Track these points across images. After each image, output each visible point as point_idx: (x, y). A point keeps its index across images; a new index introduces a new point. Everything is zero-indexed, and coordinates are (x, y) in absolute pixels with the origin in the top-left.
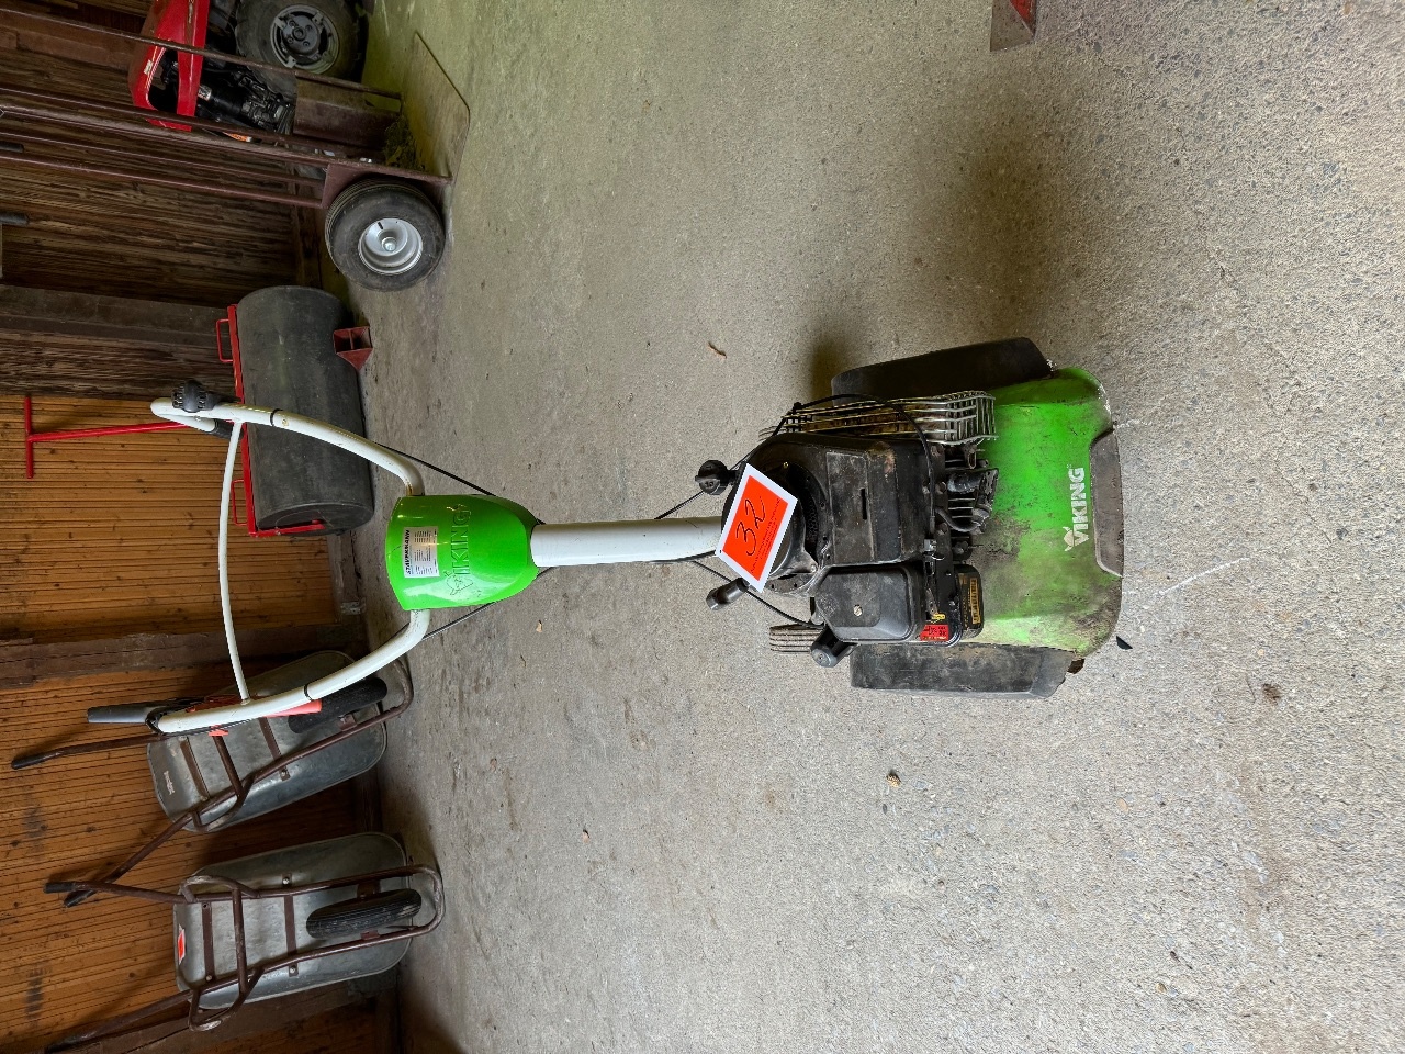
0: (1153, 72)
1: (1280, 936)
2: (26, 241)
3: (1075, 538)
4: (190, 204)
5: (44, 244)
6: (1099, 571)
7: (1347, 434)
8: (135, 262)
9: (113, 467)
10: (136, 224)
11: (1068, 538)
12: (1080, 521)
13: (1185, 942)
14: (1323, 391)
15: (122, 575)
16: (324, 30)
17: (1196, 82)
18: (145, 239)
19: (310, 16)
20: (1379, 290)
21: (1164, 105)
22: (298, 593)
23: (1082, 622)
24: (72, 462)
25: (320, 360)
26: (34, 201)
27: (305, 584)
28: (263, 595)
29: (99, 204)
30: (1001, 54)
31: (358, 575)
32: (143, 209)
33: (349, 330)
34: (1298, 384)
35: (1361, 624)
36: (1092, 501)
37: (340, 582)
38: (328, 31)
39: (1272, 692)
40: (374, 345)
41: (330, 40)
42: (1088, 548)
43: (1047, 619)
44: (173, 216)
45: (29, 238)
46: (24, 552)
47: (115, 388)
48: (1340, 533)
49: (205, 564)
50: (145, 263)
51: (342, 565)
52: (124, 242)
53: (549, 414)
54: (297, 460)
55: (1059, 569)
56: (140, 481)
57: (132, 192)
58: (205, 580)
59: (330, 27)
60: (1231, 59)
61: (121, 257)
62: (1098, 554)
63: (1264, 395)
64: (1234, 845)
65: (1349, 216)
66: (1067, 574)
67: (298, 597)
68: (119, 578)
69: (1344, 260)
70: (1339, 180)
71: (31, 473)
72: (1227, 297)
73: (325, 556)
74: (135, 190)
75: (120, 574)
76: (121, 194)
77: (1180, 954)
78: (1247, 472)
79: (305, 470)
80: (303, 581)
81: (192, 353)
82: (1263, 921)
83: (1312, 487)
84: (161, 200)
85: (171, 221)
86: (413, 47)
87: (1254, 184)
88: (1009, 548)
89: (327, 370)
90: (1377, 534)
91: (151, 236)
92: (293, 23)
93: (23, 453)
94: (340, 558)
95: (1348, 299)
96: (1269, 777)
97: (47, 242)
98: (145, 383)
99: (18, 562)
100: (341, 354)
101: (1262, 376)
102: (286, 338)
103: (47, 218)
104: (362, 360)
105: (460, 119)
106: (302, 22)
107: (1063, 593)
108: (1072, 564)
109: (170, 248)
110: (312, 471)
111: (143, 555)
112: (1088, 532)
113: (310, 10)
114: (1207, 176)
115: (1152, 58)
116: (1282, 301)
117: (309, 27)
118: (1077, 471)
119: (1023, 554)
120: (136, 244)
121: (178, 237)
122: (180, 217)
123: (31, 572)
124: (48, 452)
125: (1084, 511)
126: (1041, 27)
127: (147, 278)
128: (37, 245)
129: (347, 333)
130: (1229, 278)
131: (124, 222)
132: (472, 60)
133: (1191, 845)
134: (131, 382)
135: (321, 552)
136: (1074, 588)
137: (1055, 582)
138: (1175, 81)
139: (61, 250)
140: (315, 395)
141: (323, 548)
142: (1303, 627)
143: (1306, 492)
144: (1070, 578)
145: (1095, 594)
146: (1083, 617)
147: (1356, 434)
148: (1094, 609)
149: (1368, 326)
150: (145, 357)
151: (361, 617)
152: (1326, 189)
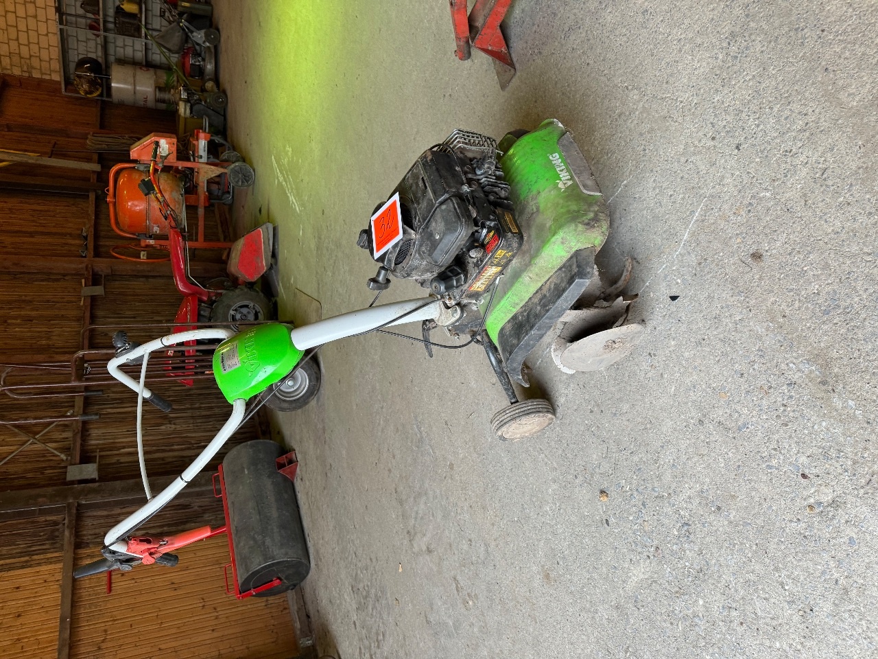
0: (563, 42)
1: (851, 403)
2: (113, 461)
3: (565, 184)
4: (199, 424)
5: (122, 461)
6: (586, 196)
7: (713, 103)
8: (170, 460)
9: (157, 577)
10: (171, 441)
11: (561, 185)
12: (564, 176)
13: (803, 459)
14: (693, 95)
15: (163, 647)
16: (256, 311)
17: (581, 30)
18: (176, 447)
19: (246, 306)
20: (690, 35)
21: (573, 49)
22: (272, 640)
23: (588, 224)
24: (134, 579)
25: (269, 477)
26: (117, 441)
27: (276, 633)
28: (250, 645)
29: (151, 435)
30: (507, 89)
31: (308, 617)
32: (174, 432)
33: (284, 456)
34: (681, 102)
35: (774, 180)
36: (567, 164)
37: (298, 625)
38: (258, 311)
39: (757, 256)
40: (299, 460)
41: (259, 314)
42: (575, 186)
43: (566, 230)
44: (192, 432)
45: (114, 460)
46: (103, 641)
47: (159, 530)
48: (737, 148)
49: (213, 630)
50: (174, 460)
51: (298, 612)
52: (164, 451)
53: (379, 424)
54: (259, 538)
55: (561, 201)
56: (173, 583)
57: (169, 425)
58: (214, 641)
59: (258, 308)
60: (589, 11)
61: (163, 459)
62: (582, 188)
63: (670, 120)
64: (791, 365)
65: (662, 21)
66: (567, 202)
67: (273, 642)
68: (160, 649)
69: (670, 37)
70: (651, 13)
71: (110, 590)
72: (634, 95)
73: (287, 611)
74: (171, 424)
75: (160, 647)
76: (163, 427)
77: (807, 472)
78: (683, 159)
79: (264, 542)
80: (275, 631)
81: (202, 501)
82: (837, 402)
83: (713, 139)
84: (184, 426)
85: (189, 435)
86: (295, 295)
87: (621, 44)
88: (535, 210)
89: (273, 482)
90: (753, 132)
91: (178, 445)
92: (241, 313)
93: (106, 579)
94: (296, 608)
95: (680, 51)
96: (784, 306)
97: (123, 459)
98: (176, 524)
99: (99, 648)
100: (281, 471)
101: (665, 113)
102: (248, 469)
103: (124, 447)
104: (293, 473)
105: (317, 311)
106: (245, 311)
107: (569, 212)
108: (568, 196)
109: (189, 449)
110: (268, 541)
111: (174, 631)
112: (572, 178)
113: (246, 303)
114: (602, 58)
115: (561, 38)
116: (655, 76)
117: (248, 312)
118: (554, 155)
119: (542, 207)
120: (170, 451)
121: (193, 442)
122: (195, 432)
123: (107, 654)
124: (120, 575)
125: (565, 171)
126: (517, 66)
127: (177, 467)
128: (118, 462)
129: (283, 459)
130: (630, 87)
131: (165, 441)
132: (318, 280)
133: (770, 388)
134: (168, 525)
135: (285, 609)
136: (574, 207)
137: (562, 208)
138: (573, 37)
139: (130, 462)
140: (267, 496)
141: (286, 606)
142: (749, 208)
143: (712, 143)
144: (570, 203)
145: (589, 207)
146: (587, 221)
147: (716, 99)
148: (591, 215)
149: (695, 52)
150: (174, 510)
151: (313, 646)
152: (648, 20)
